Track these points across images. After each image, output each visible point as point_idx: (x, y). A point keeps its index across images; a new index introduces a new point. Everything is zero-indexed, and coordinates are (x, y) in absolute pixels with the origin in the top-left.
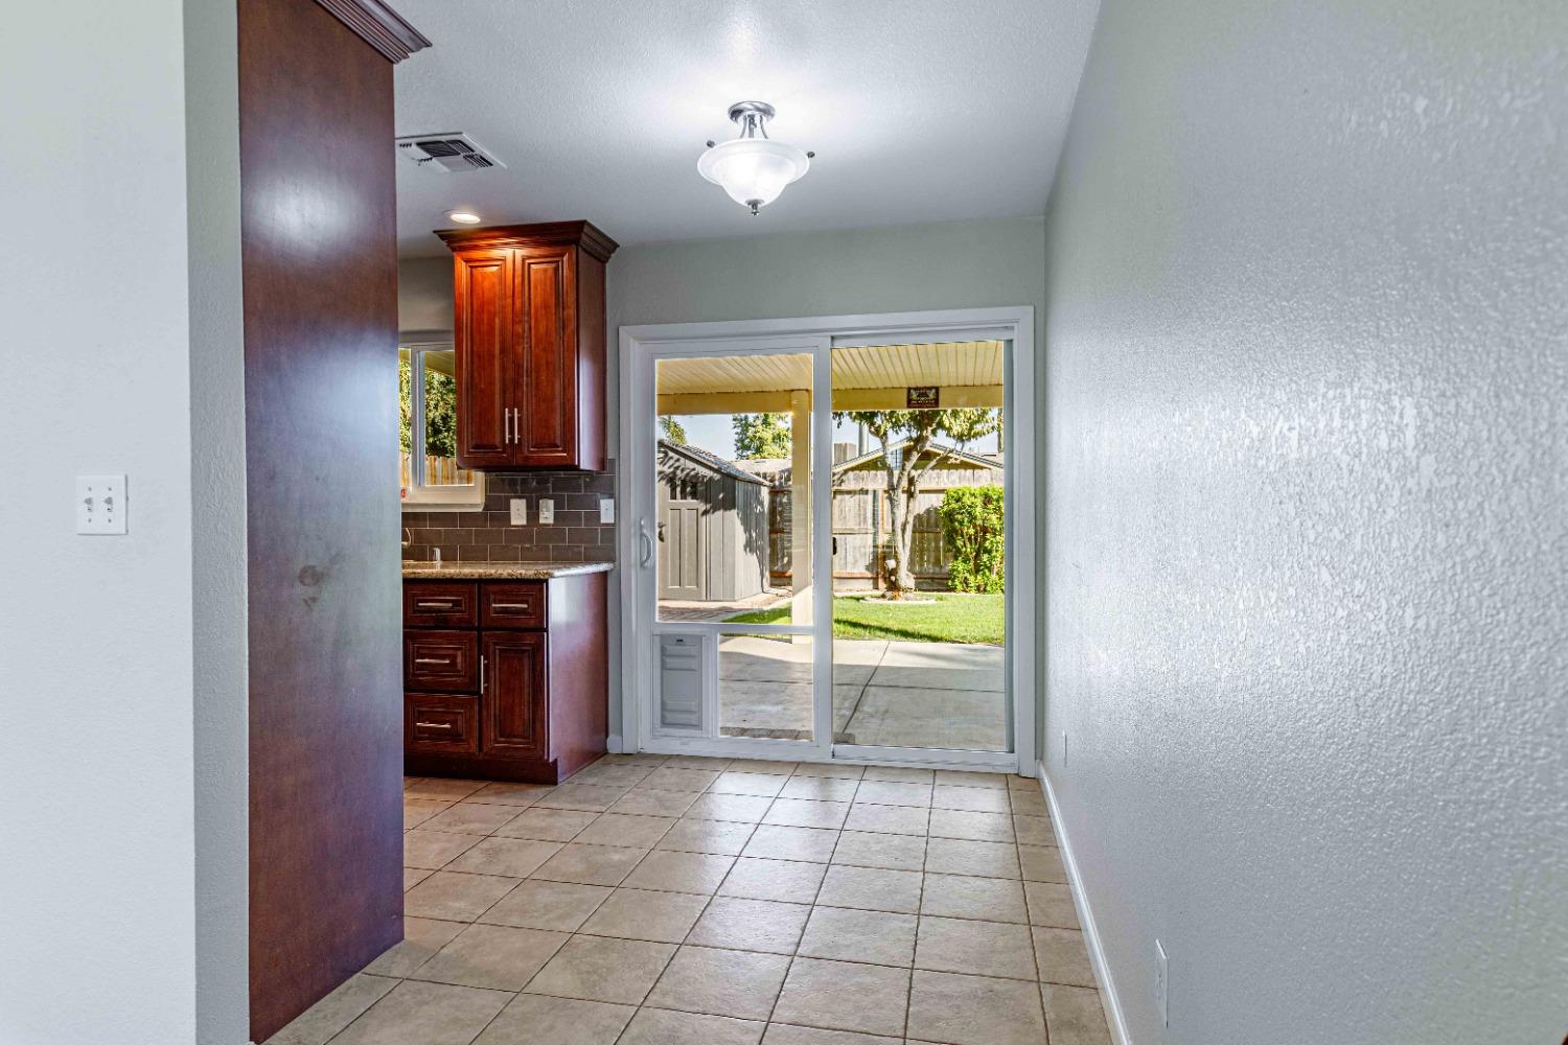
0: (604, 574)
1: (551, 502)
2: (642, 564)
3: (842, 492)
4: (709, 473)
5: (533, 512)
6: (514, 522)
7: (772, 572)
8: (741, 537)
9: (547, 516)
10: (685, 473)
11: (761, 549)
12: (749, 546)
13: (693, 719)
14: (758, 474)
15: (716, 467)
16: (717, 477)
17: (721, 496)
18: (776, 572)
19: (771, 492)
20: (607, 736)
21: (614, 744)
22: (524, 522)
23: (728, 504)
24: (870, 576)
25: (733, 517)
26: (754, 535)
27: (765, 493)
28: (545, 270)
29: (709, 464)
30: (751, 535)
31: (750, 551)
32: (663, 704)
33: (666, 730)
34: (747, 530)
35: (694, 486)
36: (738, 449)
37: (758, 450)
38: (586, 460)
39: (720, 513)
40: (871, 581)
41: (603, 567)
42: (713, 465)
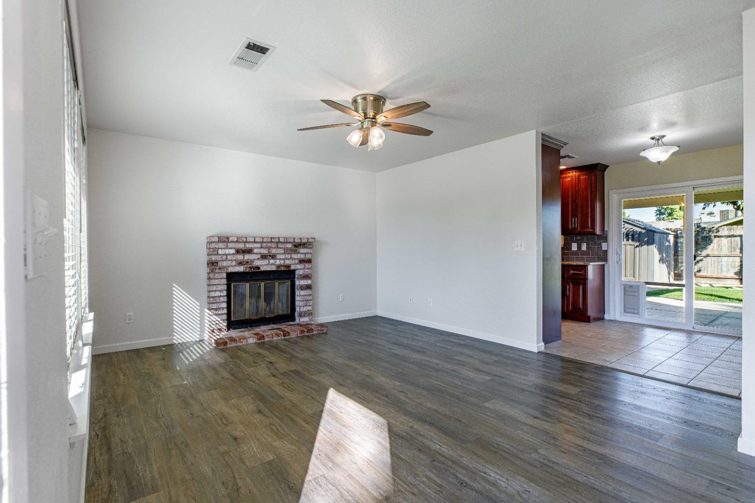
0: (604, 265)
1: (585, 244)
2: (617, 263)
3: (719, 237)
4: (639, 230)
5: (579, 247)
6: (573, 249)
7: (675, 273)
8: (657, 256)
9: (584, 247)
10: (627, 230)
11: (669, 262)
12: (662, 260)
13: (636, 311)
14: (668, 229)
15: (643, 227)
16: (643, 231)
17: (646, 239)
18: (677, 273)
19: (674, 237)
20: (604, 314)
21: (606, 317)
22: (576, 250)
23: (650, 242)
24: (738, 277)
25: (654, 249)
26: (664, 255)
27: (671, 238)
28: (586, 178)
29: (640, 226)
30: (663, 255)
31: (662, 263)
32: (624, 306)
33: (625, 314)
34: (660, 252)
35: (633, 236)
36: (657, 215)
37: (670, 214)
38: (598, 232)
39: (645, 247)
40: (738, 280)
41: (603, 263)
42: (642, 226)
